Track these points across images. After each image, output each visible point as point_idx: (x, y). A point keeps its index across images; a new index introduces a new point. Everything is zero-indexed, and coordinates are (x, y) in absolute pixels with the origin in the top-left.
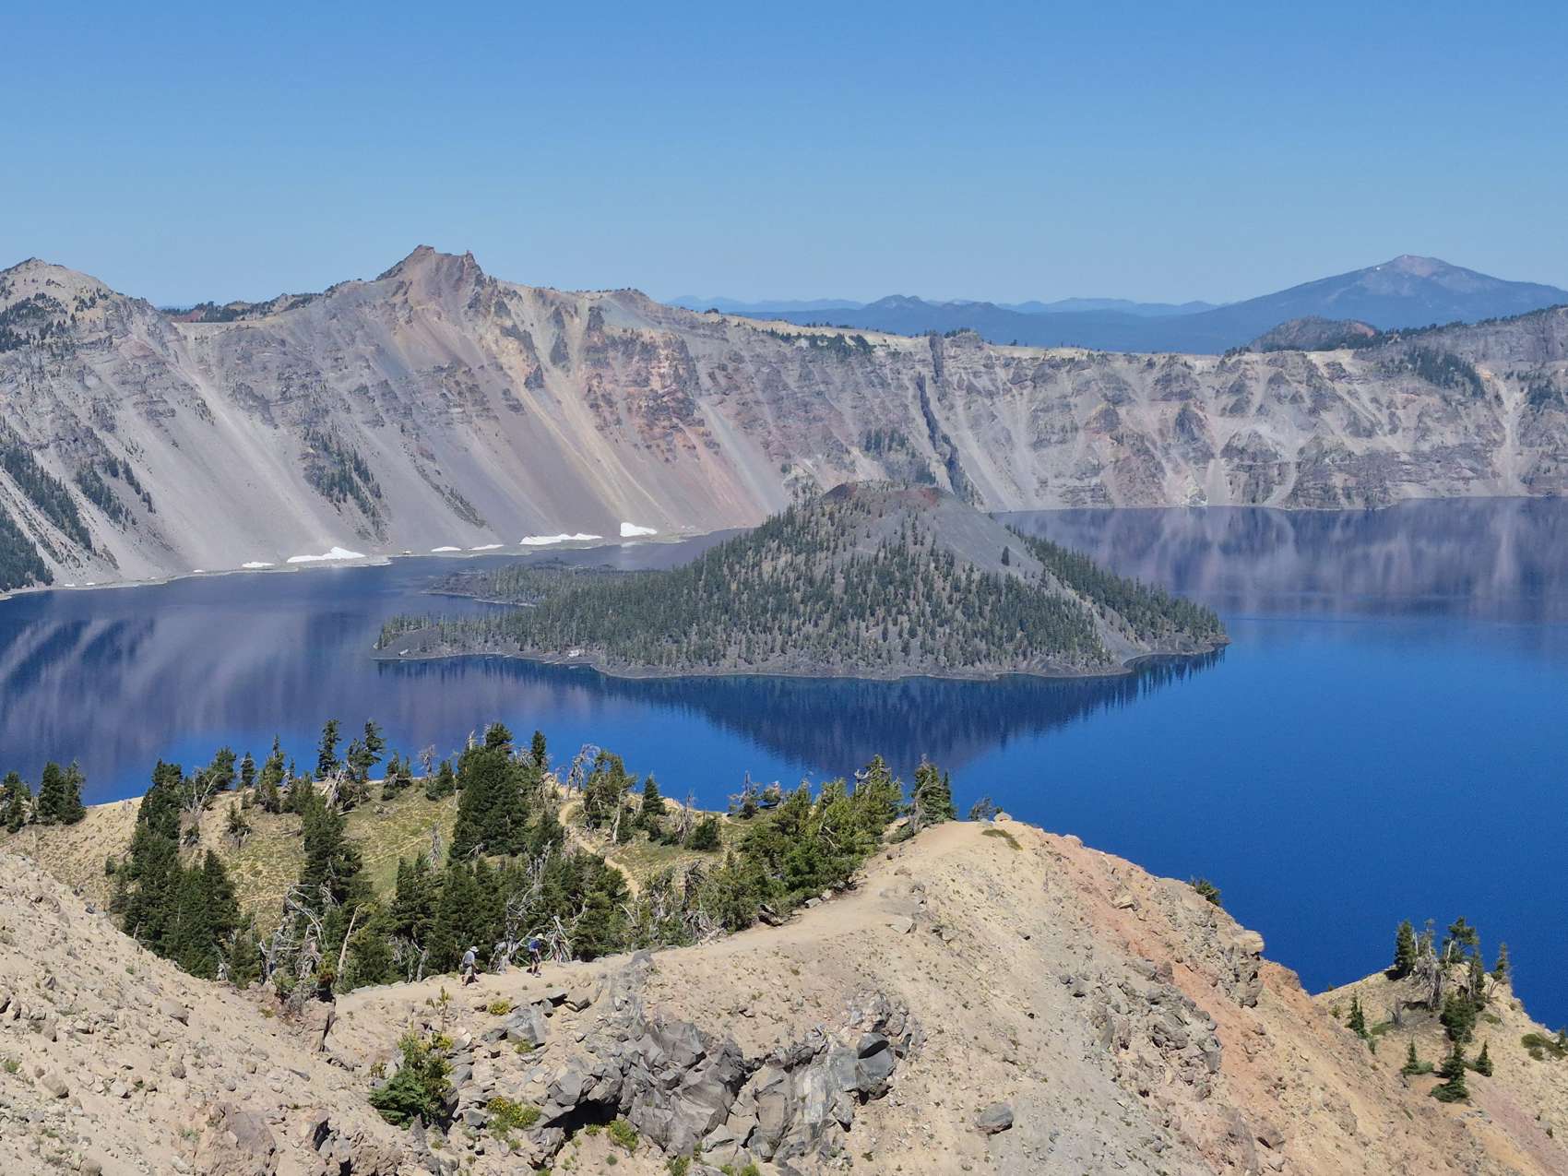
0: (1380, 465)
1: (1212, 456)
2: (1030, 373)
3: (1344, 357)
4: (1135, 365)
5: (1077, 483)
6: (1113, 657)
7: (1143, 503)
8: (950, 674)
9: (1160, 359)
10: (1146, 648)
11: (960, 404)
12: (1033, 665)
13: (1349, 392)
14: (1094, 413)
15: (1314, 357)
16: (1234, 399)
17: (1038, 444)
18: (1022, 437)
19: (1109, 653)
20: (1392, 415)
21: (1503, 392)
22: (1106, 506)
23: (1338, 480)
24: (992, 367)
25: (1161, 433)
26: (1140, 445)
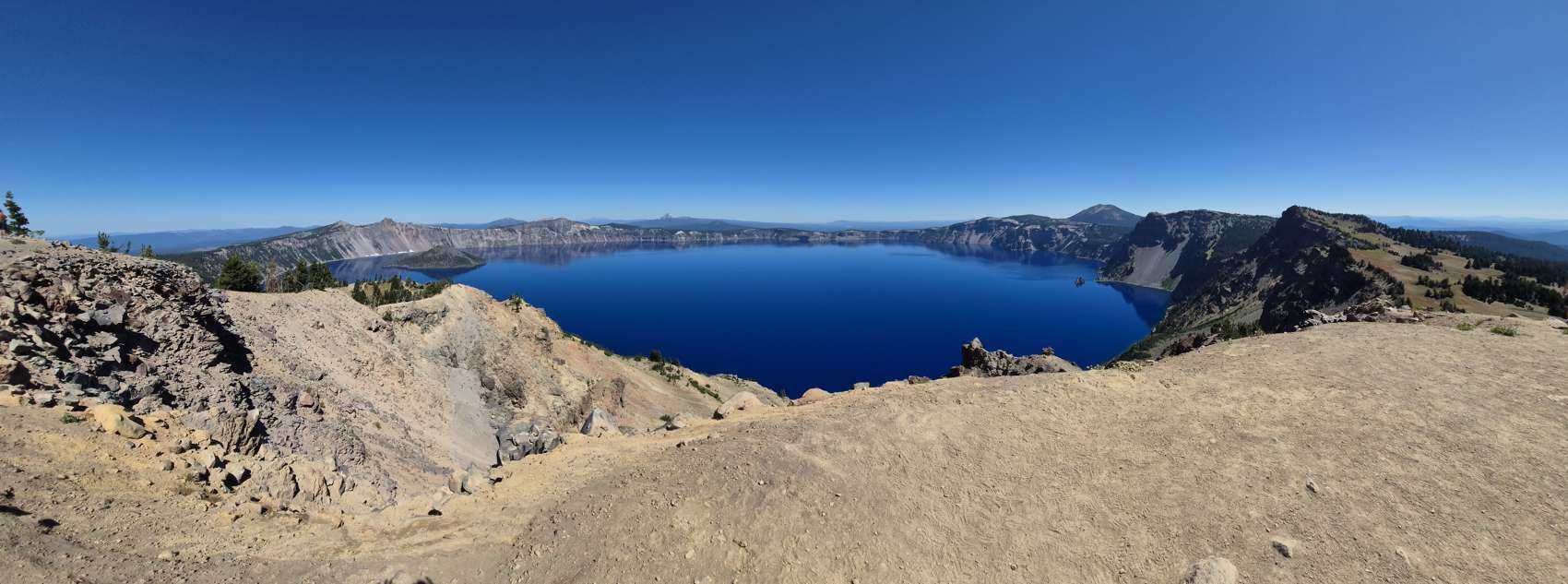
0: (504, 242)
1: (484, 241)
2: (462, 232)
4: (474, 230)
5: (468, 244)
7: (475, 246)
9: (479, 230)
11: (452, 236)
13: (501, 234)
14: (469, 237)
15: (497, 229)
16: (487, 235)
17: (463, 241)
18: (461, 240)
20: (506, 236)
22: (471, 247)
23: (500, 244)
24: (457, 231)
25: (478, 239)
26: (476, 240)
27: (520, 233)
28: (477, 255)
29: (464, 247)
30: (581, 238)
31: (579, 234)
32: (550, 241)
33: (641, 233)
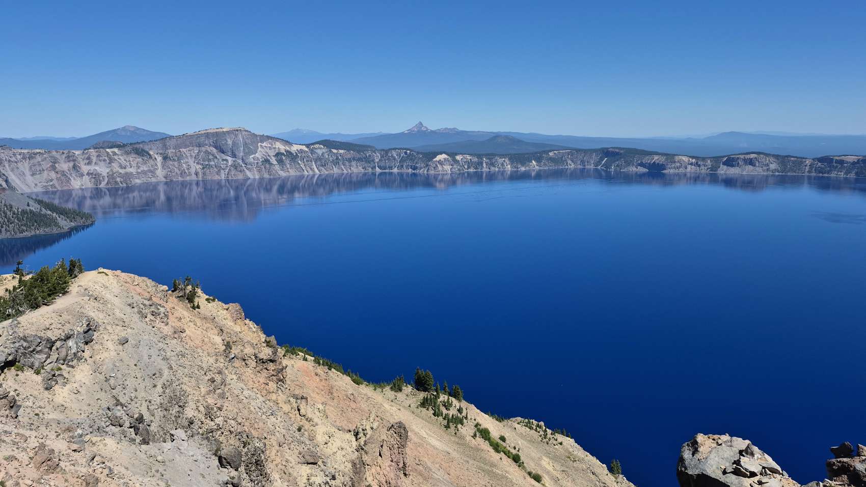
0: (128, 176)
1: (84, 175)
2: (28, 156)
3: (116, 150)
4: (59, 153)
5: (47, 184)
6: (64, 227)
7: (65, 188)
8: (16, 236)
9: (66, 152)
10: (73, 224)
11: (7, 165)
12: (41, 231)
13: (119, 159)
14: (48, 166)
15: (107, 150)
16: (88, 161)
17: (33, 175)
18: (28, 173)
19: (63, 226)
20: (130, 163)
21: (157, 157)
22: (56, 190)
23: (118, 179)
24: (16, 155)
25: (69, 170)
26: (63, 173)
27: (159, 159)
28: (70, 206)
29: (39, 189)
30: (277, 167)
31: (273, 161)
32: (218, 173)
33: (377, 157)
